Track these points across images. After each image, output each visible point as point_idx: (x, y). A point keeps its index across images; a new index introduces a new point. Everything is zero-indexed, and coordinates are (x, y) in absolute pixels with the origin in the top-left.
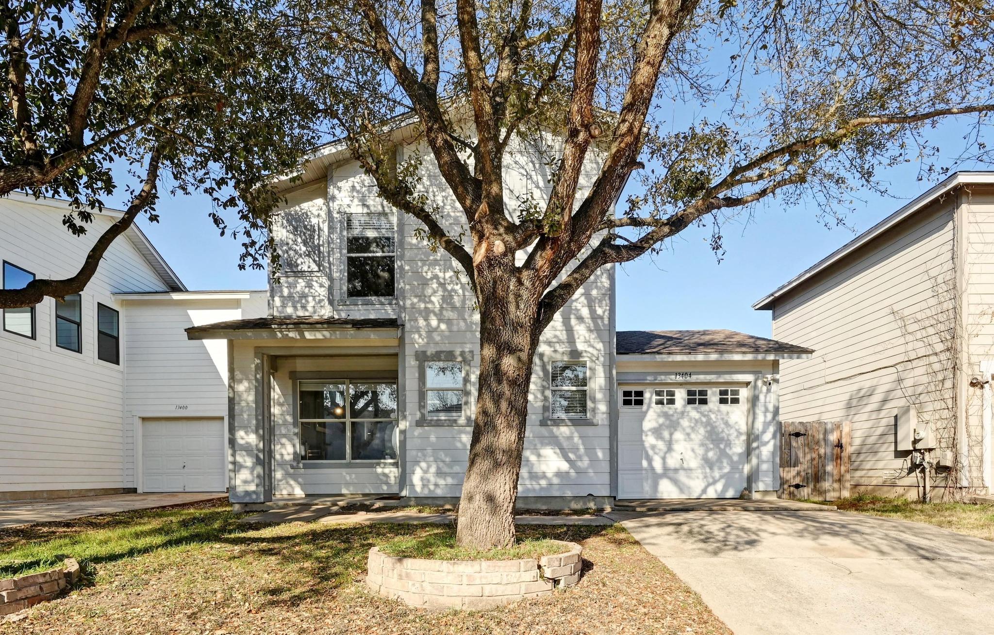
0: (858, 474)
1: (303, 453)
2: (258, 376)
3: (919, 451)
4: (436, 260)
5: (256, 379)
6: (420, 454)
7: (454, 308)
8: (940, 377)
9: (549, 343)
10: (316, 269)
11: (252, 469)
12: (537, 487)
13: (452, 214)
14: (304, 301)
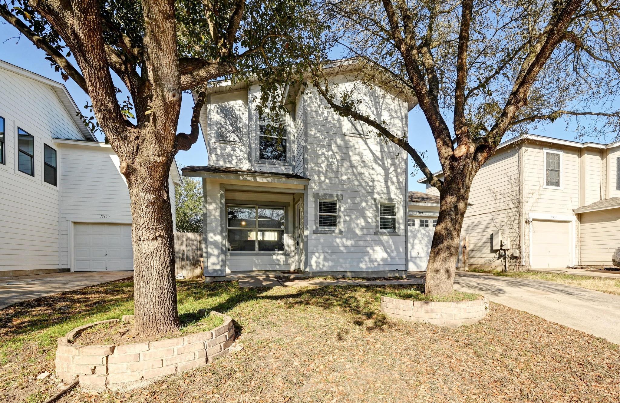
0: (472, 260)
1: (229, 247)
2: (222, 201)
3: (504, 250)
4: (324, 145)
5: (221, 203)
6: (315, 249)
7: (333, 171)
8: (512, 219)
9: (379, 194)
10: (238, 140)
11: (218, 256)
12: (373, 266)
13: (332, 121)
14: (230, 159)
